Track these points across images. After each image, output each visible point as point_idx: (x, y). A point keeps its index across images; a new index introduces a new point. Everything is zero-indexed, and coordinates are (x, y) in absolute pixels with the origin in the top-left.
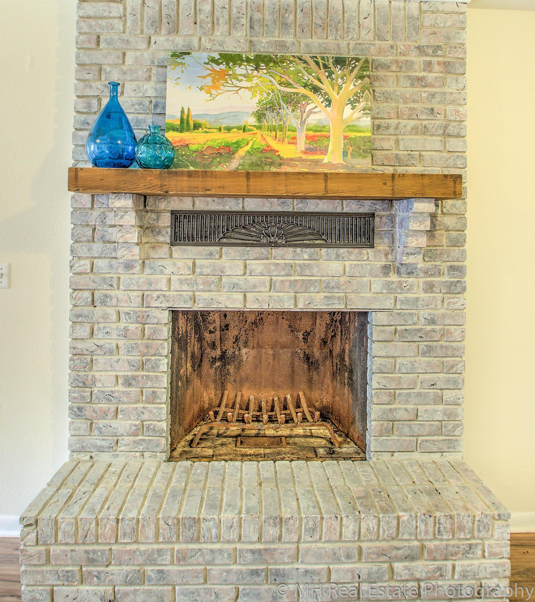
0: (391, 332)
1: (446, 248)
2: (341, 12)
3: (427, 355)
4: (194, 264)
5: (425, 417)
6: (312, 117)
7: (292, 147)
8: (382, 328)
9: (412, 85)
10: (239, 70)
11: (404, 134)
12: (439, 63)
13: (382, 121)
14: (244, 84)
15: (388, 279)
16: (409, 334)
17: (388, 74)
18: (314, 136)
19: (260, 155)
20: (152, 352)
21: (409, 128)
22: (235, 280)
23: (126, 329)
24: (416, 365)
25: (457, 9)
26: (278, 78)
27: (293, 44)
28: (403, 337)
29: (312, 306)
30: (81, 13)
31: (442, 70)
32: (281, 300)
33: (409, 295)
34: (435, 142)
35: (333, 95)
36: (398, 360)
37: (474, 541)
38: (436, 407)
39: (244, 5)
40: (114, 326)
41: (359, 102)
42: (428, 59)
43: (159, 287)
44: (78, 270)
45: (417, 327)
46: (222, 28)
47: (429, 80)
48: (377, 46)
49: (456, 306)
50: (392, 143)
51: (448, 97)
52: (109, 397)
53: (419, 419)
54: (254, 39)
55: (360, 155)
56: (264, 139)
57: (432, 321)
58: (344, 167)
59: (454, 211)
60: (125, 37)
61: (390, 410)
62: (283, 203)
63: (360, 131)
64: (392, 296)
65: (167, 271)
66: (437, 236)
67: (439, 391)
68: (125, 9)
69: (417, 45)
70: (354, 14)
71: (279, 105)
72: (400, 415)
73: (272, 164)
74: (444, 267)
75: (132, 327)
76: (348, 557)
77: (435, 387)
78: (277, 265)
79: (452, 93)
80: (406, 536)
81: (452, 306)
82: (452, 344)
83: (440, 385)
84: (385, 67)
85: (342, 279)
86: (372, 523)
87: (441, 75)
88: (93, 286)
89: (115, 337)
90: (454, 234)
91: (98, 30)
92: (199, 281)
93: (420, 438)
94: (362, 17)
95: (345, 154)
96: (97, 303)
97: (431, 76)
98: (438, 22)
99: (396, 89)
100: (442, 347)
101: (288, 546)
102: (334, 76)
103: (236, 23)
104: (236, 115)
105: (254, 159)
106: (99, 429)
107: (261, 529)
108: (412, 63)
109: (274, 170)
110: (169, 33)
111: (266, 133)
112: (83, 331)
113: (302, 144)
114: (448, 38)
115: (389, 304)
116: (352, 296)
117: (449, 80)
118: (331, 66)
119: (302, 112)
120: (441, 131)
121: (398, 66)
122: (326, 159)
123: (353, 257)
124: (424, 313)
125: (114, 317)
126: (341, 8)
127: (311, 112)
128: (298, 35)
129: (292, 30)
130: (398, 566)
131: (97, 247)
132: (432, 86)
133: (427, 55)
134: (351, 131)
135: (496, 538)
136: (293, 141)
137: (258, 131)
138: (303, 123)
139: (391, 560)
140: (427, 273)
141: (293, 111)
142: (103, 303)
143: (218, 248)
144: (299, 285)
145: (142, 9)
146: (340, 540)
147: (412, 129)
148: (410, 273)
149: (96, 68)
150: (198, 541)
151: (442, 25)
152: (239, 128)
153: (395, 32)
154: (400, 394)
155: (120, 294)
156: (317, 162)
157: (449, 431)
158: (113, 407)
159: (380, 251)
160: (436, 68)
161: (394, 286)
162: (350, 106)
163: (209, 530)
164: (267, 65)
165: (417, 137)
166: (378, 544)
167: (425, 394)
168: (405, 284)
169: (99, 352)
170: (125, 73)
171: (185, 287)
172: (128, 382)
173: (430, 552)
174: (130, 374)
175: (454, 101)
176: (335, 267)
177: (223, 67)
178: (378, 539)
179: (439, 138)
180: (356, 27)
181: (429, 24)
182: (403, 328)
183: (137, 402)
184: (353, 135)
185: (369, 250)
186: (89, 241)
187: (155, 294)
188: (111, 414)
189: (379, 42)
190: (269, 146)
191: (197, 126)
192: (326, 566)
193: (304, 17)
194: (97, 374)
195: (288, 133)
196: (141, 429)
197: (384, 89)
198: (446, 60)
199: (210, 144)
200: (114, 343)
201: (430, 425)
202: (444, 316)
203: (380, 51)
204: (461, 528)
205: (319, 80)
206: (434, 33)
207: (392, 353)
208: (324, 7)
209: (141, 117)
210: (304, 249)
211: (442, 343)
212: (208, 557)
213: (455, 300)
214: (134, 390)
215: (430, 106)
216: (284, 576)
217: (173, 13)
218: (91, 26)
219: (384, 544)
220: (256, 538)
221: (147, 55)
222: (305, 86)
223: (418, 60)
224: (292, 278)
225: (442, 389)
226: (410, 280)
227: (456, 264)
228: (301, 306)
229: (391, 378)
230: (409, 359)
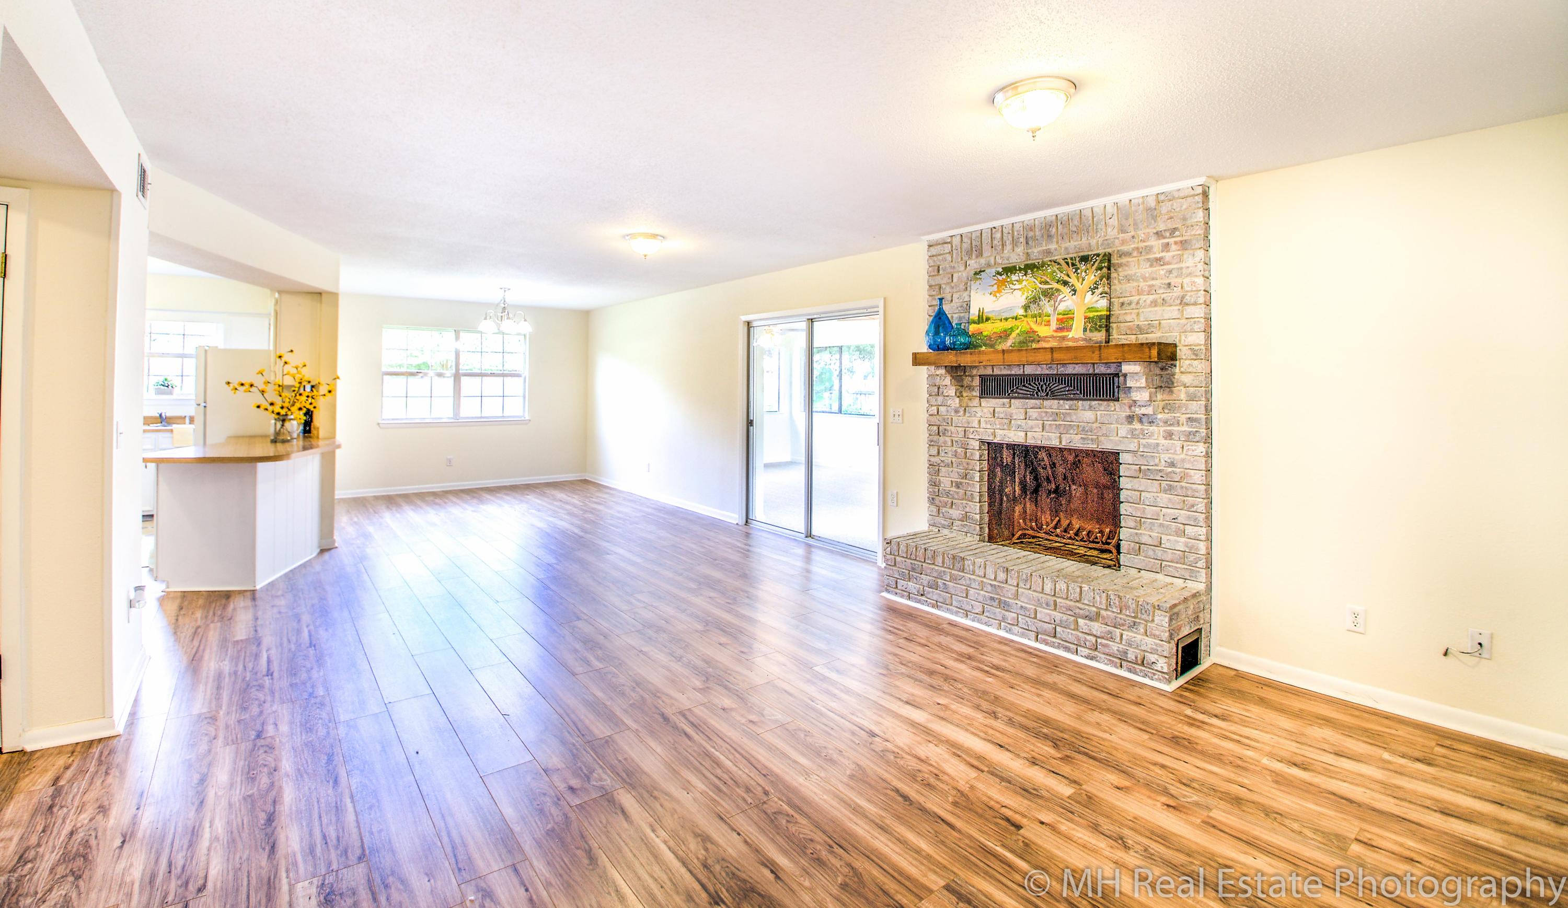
0: (1135, 470)
1: (1184, 402)
2: (1090, 218)
3: (1168, 492)
4: (994, 410)
5: (1168, 545)
6: (1062, 304)
7: (1047, 328)
8: (1128, 466)
9: (1151, 266)
10: (1014, 277)
11: (1144, 307)
12: (1176, 243)
13: (1126, 299)
14: (1017, 286)
15: (1132, 426)
16: (1151, 473)
17: (1130, 260)
18: (1063, 319)
19: (1025, 335)
20: (970, 467)
21: (1148, 302)
22: (1019, 422)
23: (956, 451)
24: (1158, 500)
25: (1192, 192)
26: (1039, 279)
27: (1056, 249)
28: (1146, 475)
29: (1071, 444)
30: (929, 255)
31: (1178, 248)
32: (1049, 439)
33: (1150, 441)
34: (1173, 311)
35: (1078, 286)
36: (1143, 494)
37: (1138, 620)
38: (1179, 539)
39: (1022, 228)
40: (950, 449)
41: (1097, 288)
42: (1166, 241)
43: (973, 425)
44: (931, 413)
45: (1159, 468)
46: (1009, 247)
47: (1167, 259)
48: (1120, 239)
49: (1195, 453)
50: (1134, 316)
51: (1184, 271)
52: (948, 494)
53: (1163, 546)
54: (1029, 251)
55: (1096, 329)
56: (1029, 324)
57: (1172, 464)
58: (1085, 340)
59: (1191, 370)
60: (952, 264)
61: (1136, 534)
62: (1050, 368)
63: (1097, 311)
64: (1136, 441)
65: (978, 415)
66: (1175, 391)
67: (1181, 526)
68: (952, 247)
69: (1155, 231)
70: (1101, 217)
71: (1040, 298)
72: (1144, 539)
73: (1033, 341)
74: (1183, 418)
75: (959, 450)
76: (1047, 604)
77: (1176, 521)
78: (1046, 412)
79: (1188, 267)
80: (1086, 602)
81: (1190, 453)
82: (1193, 485)
83: (1180, 520)
84: (1128, 254)
85: (1095, 425)
86: (1064, 587)
87: (1179, 252)
88: (938, 423)
89: (950, 456)
90: (1192, 390)
91: (938, 263)
92: (997, 422)
93: (1164, 563)
94: (1107, 218)
95: (1085, 330)
96: (941, 434)
97: (1167, 255)
98: (1174, 207)
99: (1137, 271)
100: (1182, 487)
101: (1011, 587)
102: (1079, 271)
103: (1017, 242)
104: (1011, 309)
105: (1022, 338)
106: (943, 513)
107: (996, 572)
108: (1151, 247)
109: (1034, 346)
110: (977, 257)
111: (1029, 320)
112: (934, 451)
113: (1054, 325)
114: (1185, 219)
115: (1132, 447)
116: (1102, 438)
117: (1185, 256)
118: (1077, 263)
119: (1055, 302)
120: (1179, 302)
121: (1138, 252)
122: (1071, 335)
123: (1102, 408)
124: (1165, 457)
125: (950, 443)
126: (1090, 214)
127: (1061, 301)
128: (1060, 242)
129: (1055, 240)
130: (1081, 621)
131: (940, 399)
132: (1169, 263)
133: (1164, 238)
134: (1090, 312)
135: (1156, 622)
136: (1048, 324)
137: (1025, 319)
138: (1055, 309)
139: (1077, 616)
140: (1166, 422)
141: (1049, 301)
142: (944, 434)
143: (1008, 400)
144: (1062, 429)
145: (961, 245)
146: (1042, 593)
147: (1152, 302)
148: (1151, 423)
149: (937, 287)
150: (963, 571)
151: (1178, 210)
152: (1013, 318)
153: (1135, 224)
154: (1144, 522)
155: (953, 429)
156: (1064, 338)
157: (1191, 561)
158: (950, 501)
159: (1124, 404)
160: (1173, 247)
161: (1137, 432)
162: (1090, 292)
163: (969, 566)
164: (1032, 271)
165: (1156, 309)
166: (1067, 602)
167: (1168, 526)
168: (1146, 432)
169: (942, 464)
170: (953, 288)
171: (989, 426)
172: (958, 485)
173: (1103, 618)
174: (958, 480)
175: (1190, 274)
176: (1089, 415)
177: (1004, 277)
178: (1067, 598)
179: (1177, 308)
180: (1103, 227)
181: (1166, 211)
182: (1147, 467)
183: (962, 500)
184: (1091, 315)
185: (1116, 403)
186: (936, 395)
187: (972, 430)
188: (949, 505)
189: (1123, 235)
190: (1031, 329)
191: (988, 319)
192: (1034, 607)
193: (1063, 228)
194: (942, 478)
195: (1045, 318)
196: (965, 517)
197: (1126, 273)
198: (1184, 238)
199: (995, 330)
200: (950, 459)
201: (1172, 553)
202: (1183, 460)
203: (1123, 242)
204: (1127, 607)
205: (1068, 276)
206: (1171, 218)
207: (1136, 487)
208: (1078, 217)
209: (962, 315)
210: (1066, 402)
211: (1183, 484)
212: (968, 582)
213: (1194, 448)
214: (961, 492)
215: (1167, 281)
216: (1009, 606)
217: (978, 244)
218: (934, 261)
219: (1072, 603)
220: (993, 578)
221: (964, 274)
222: (1058, 282)
223: (1156, 243)
224: (1057, 423)
225: (1184, 524)
226: (1151, 428)
227: (1194, 416)
228: (1064, 444)
229: (1136, 507)
230: (1153, 494)
